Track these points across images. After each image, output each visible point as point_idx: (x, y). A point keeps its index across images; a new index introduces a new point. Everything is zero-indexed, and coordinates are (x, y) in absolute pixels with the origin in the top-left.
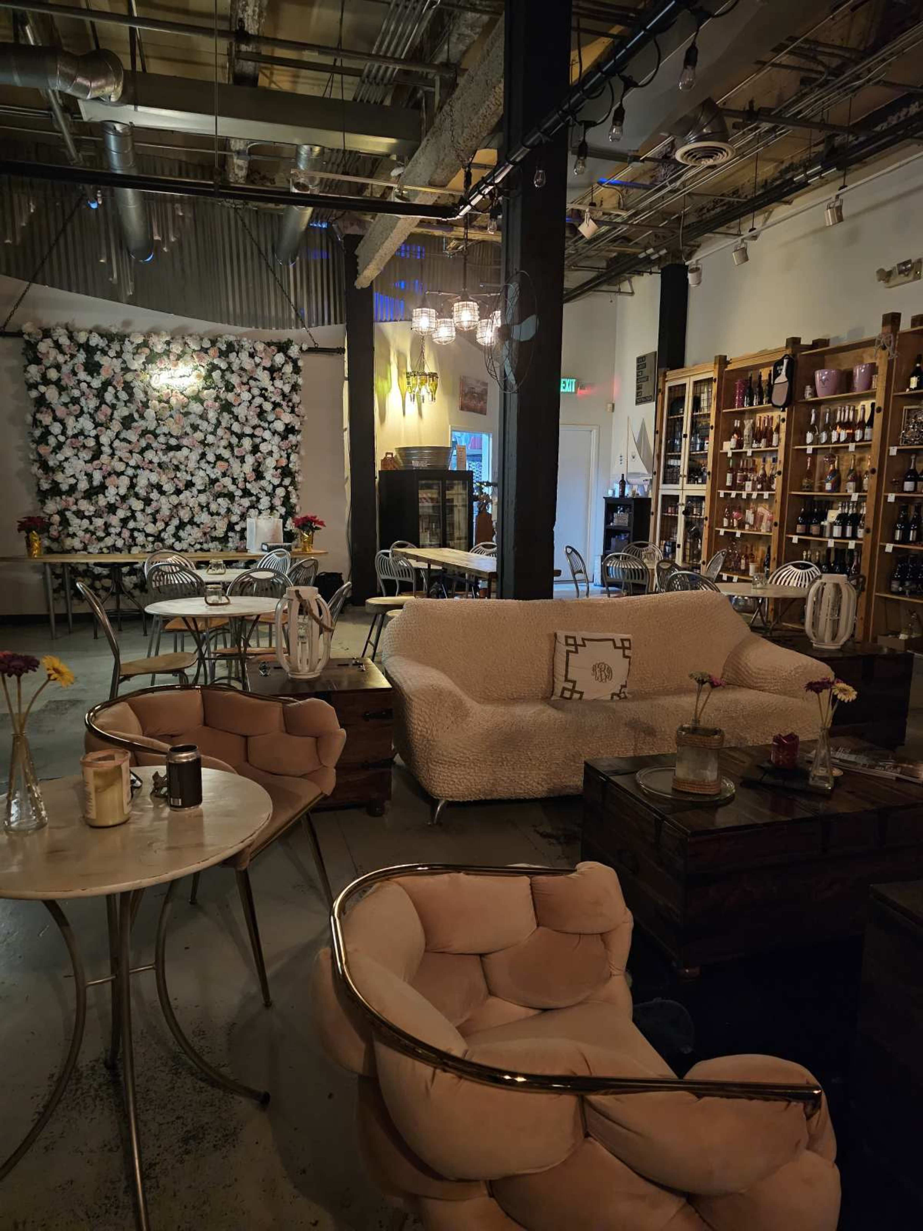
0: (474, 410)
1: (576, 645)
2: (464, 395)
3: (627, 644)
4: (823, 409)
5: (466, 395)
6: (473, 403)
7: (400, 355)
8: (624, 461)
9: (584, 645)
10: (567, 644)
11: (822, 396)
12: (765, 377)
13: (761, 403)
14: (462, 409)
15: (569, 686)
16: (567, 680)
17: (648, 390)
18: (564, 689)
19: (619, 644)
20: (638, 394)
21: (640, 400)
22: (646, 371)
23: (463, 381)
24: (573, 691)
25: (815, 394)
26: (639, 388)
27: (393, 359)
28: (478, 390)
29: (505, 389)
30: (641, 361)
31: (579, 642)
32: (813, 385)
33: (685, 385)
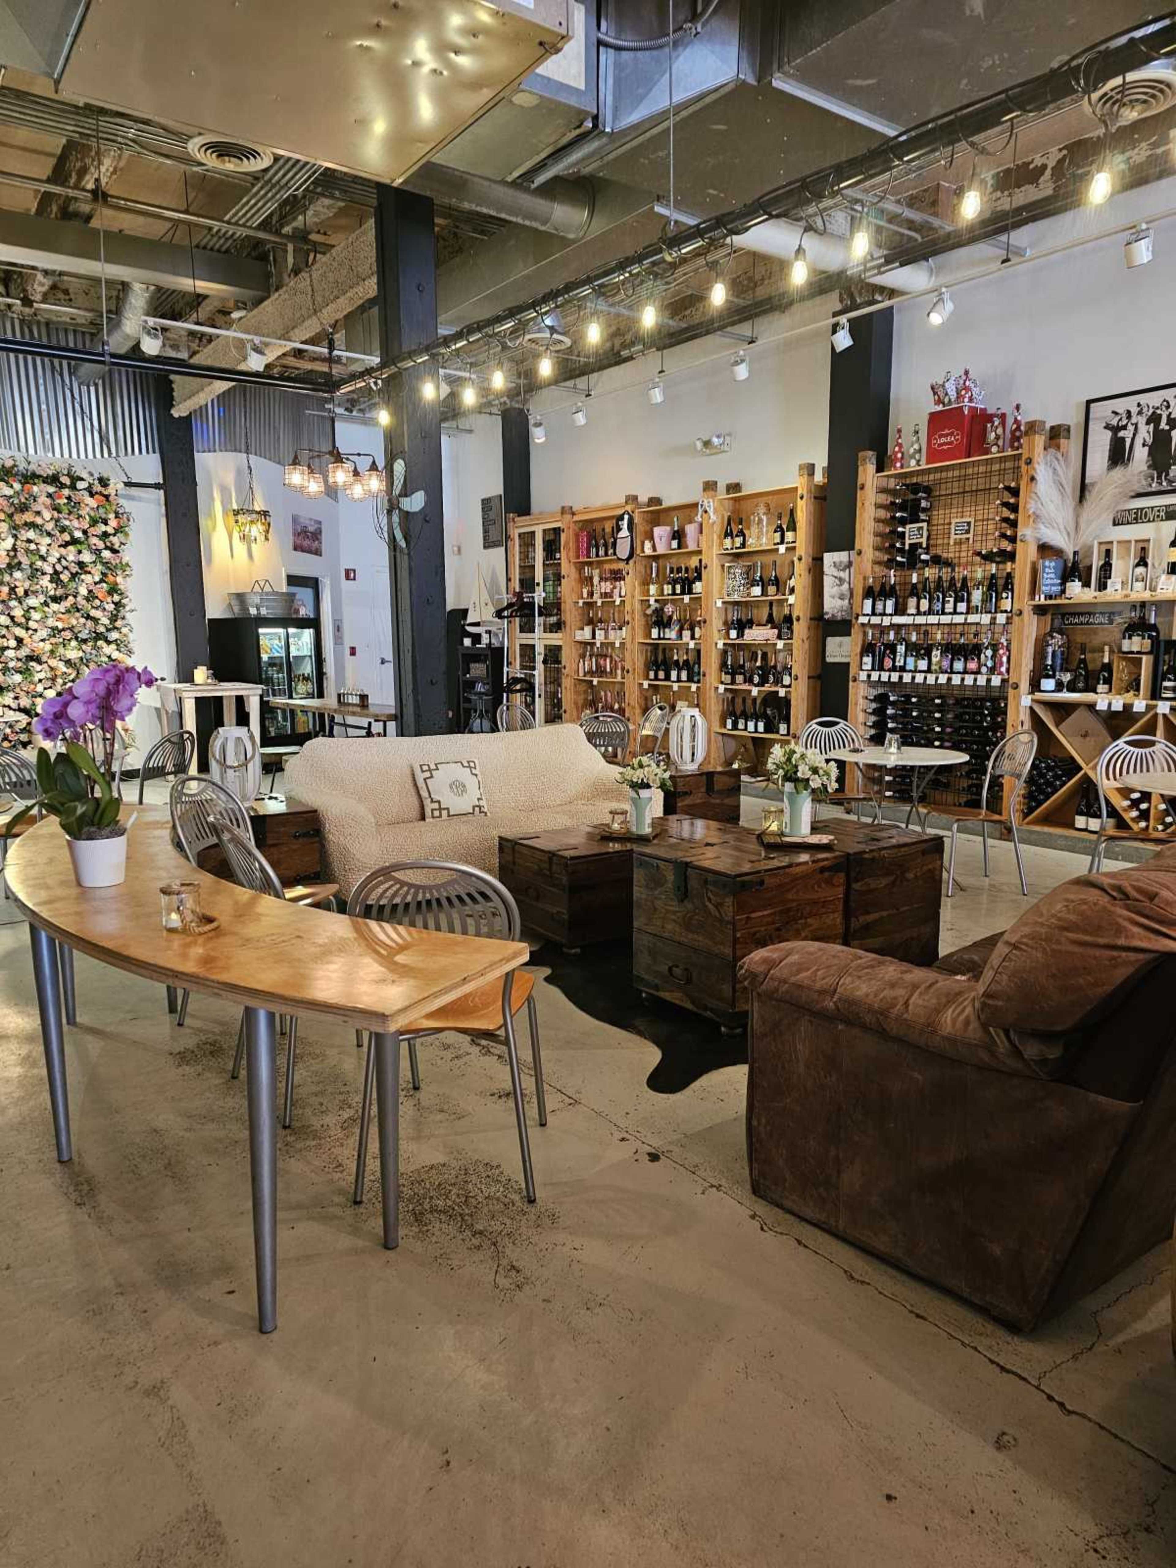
0: (309, 551)
1: (430, 770)
2: (297, 534)
3: (472, 765)
4: (661, 561)
5: (299, 534)
6: (306, 543)
7: (224, 490)
8: (478, 609)
9: (437, 769)
10: (423, 771)
11: (661, 550)
12: (608, 530)
13: (606, 554)
14: (295, 549)
15: (436, 806)
16: (432, 801)
17: (494, 536)
18: (432, 810)
19: (466, 764)
20: (485, 538)
21: (488, 544)
22: (492, 515)
23: (295, 520)
24: (440, 809)
25: (654, 548)
26: (486, 531)
27: (217, 495)
28: (311, 529)
29: (395, 550)
30: (486, 504)
31: (433, 767)
32: (652, 538)
33: (533, 533)
